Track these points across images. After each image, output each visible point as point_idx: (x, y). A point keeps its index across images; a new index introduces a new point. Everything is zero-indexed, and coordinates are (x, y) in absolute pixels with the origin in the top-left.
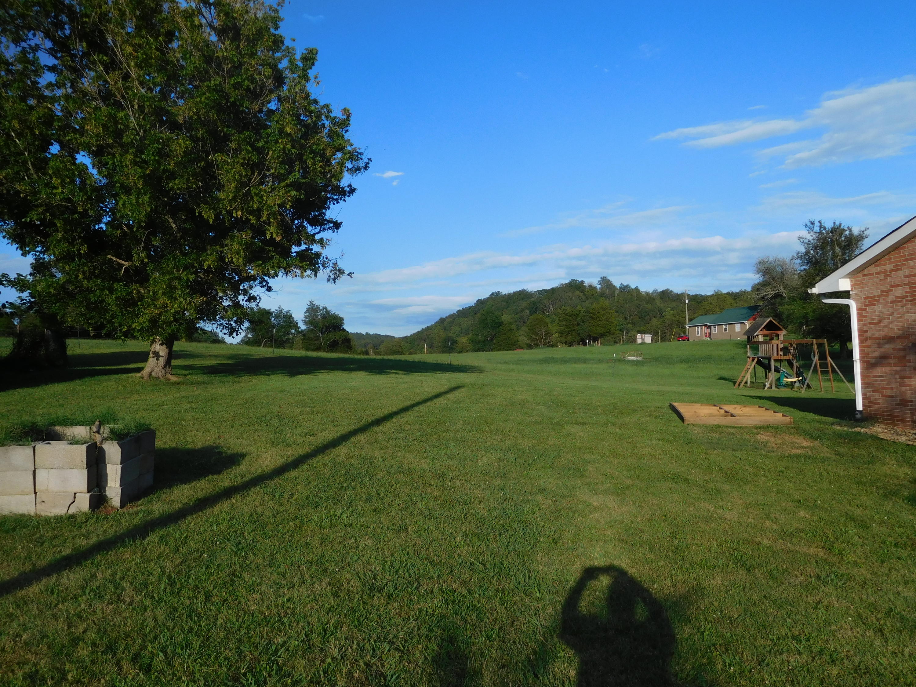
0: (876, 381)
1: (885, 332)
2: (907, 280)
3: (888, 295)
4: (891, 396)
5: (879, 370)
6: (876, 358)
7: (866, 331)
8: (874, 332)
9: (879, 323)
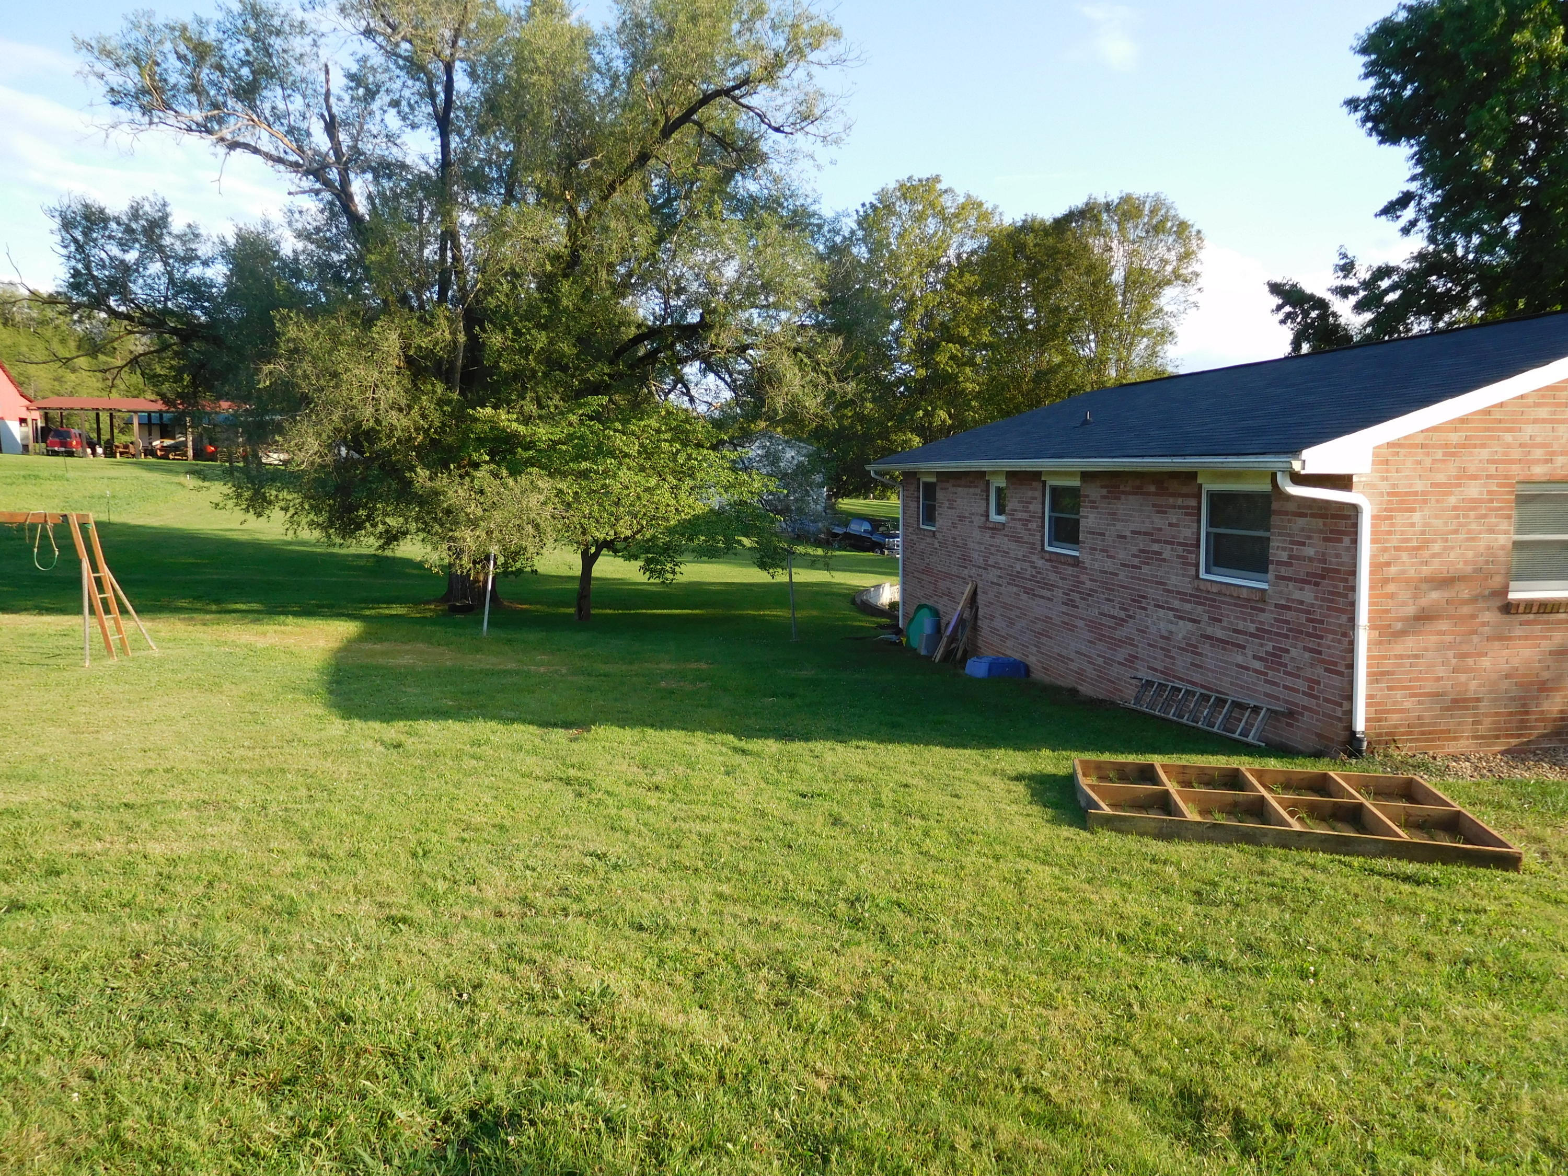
0: (1401, 665)
1: (1435, 567)
2: (1492, 469)
3: (1450, 493)
4: (1437, 694)
5: (1409, 644)
6: (1405, 619)
7: (1388, 564)
8: (1408, 566)
9: (1418, 548)
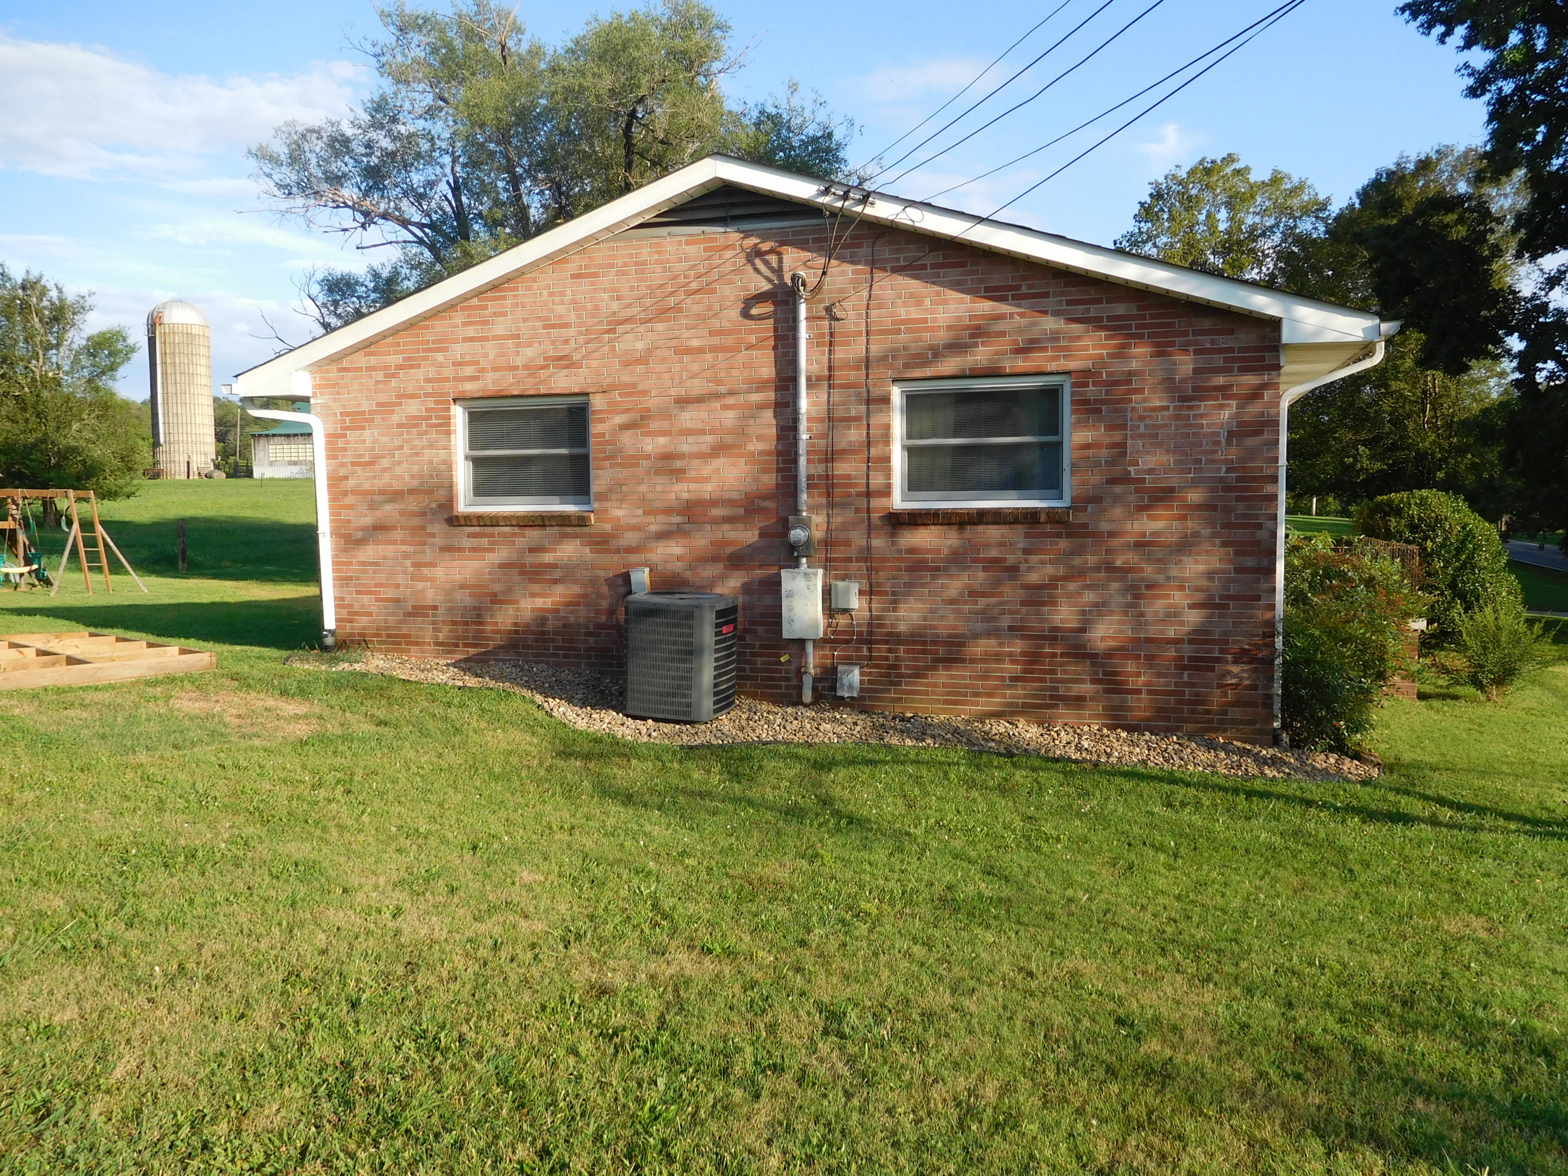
0: (364, 571)
1: (384, 481)
2: (429, 388)
3: (392, 412)
4: (397, 600)
5: (369, 552)
6: (364, 529)
7: (346, 478)
8: (361, 479)
9: (370, 463)
